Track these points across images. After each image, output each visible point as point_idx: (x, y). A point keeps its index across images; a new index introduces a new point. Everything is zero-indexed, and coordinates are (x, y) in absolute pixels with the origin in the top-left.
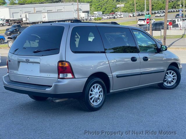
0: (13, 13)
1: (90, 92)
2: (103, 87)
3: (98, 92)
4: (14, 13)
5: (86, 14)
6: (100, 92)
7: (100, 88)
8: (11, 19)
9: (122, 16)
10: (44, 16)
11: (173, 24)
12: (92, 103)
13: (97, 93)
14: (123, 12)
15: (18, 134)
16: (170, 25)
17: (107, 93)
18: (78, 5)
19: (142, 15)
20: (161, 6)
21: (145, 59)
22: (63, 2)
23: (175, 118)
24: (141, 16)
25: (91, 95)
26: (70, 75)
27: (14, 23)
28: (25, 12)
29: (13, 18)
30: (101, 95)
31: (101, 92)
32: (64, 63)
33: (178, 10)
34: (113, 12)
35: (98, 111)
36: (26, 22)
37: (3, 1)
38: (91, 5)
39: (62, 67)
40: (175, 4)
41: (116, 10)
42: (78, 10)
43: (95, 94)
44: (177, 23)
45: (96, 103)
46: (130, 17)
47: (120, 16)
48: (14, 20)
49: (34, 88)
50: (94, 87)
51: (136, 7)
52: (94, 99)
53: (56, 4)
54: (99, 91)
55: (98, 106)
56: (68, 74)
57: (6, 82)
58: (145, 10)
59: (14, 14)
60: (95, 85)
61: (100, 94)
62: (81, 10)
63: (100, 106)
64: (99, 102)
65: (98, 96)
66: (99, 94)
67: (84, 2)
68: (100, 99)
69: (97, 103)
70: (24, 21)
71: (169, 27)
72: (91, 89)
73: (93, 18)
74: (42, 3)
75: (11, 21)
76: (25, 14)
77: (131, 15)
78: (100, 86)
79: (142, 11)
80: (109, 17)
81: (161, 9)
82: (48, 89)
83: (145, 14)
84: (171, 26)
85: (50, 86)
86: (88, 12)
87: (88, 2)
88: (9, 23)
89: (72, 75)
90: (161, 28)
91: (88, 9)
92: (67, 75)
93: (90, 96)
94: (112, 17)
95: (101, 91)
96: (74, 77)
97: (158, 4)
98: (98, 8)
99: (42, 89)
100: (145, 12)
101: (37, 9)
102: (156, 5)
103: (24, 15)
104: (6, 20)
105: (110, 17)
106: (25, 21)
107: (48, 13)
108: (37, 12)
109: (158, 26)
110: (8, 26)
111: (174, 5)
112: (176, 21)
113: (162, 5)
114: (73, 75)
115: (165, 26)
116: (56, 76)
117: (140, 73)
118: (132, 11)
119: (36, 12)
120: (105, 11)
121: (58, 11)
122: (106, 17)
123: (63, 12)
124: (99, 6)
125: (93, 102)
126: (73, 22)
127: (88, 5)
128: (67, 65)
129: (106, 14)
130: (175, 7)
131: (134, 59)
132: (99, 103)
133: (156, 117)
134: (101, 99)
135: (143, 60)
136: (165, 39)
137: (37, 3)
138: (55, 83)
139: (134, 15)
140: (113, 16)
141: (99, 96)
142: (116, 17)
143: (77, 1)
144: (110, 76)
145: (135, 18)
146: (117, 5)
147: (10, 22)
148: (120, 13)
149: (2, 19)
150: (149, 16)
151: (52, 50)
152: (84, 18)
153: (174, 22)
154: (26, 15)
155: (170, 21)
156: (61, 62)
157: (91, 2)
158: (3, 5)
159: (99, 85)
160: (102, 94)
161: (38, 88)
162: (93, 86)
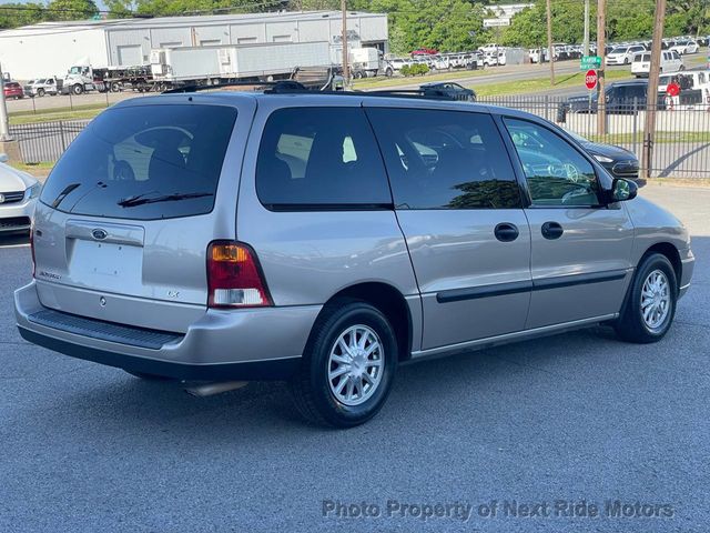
0: (119, 47)
1: (333, 357)
2: (384, 339)
3: (365, 357)
4: (123, 47)
5: (375, 50)
6: (370, 357)
7: (374, 340)
8: (110, 68)
9: (502, 60)
10: (226, 57)
11: (684, 90)
12: (341, 398)
13: (358, 358)
14: (505, 45)
15: (43, 519)
16: (673, 94)
17: (400, 360)
18: (345, 18)
19: (575, 56)
20: (643, 25)
21: (552, 231)
22: (293, 8)
23: (650, 464)
24: (569, 58)
25: (336, 365)
26: (252, 296)
27: (123, 81)
28: (162, 45)
29: (120, 64)
30: (377, 367)
31: (375, 357)
32: (231, 247)
33: (703, 39)
34: (469, 45)
35: (362, 430)
36: (162, 79)
37: (85, 4)
38: (392, 22)
39: (224, 265)
40: (693, 16)
41: (479, 37)
42: (347, 37)
43: (353, 364)
44: (696, 87)
45: (356, 396)
46: (532, 62)
47: (495, 61)
48: (121, 73)
49: (119, 339)
50: (347, 338)
51: (553, 30)
52: (348, 382)
53: (269, 14)
54: (368, 353)
55: (362, 411)
56: (245, 290)
57: (26, 312)
58: (586, 38)
59: (122, 50)
60: (353, 329)
61: (372, 363)
62: (356, 37)
63: (370, 408)
64: (367, 392)
65: (365, 371)
66: (368, 363)
67: (367, 9)
68: (371, 384)
69: (360, 396)
70: (154, 77)
71: (668, 101)
72: (338, 346)
73: (399, 65)
74: (221, 12)
75: (110, 76)
76: (161, 51)
77: (536, 57)
78: (370, 335)
79: (573, 43)
80: (454, 62)
81: (642, 35)
82: (170, 347)
83: (586, 54)
84: (676, 99)
85: (179, 335)
86: (380, 45)
87: (384, 10)
88: (105, 83)
89: (262, 296)
90: (635, 105)
91: (382, 35)
92: (242, 295)
93: (332, 370)
94: (465, 62)
95: (377, 353)
96: (268, 302)
97: (635, 16)
98: (419, 29)
99: (148, 344)
100: (584, 47)
101: (203, 34)
102: (625, 19)
103: (157, 56)
104: (94, 71)
105: (460, 62)
106: (159, 75)
107: (238, 46)
108: (204, 44)
109: (628, 97)
110: (101, 92)
111: (689, 22)
112: (696, 78)
113: (647, 21)
114: (265, 293)
115: (651, 97)
116: (200, 296)
117: (531, 284)
118: (537, 42)
119: (198, 44)
120: (441, 43)
121: (277, 40)
122: (444, 64)
123: (292, 43)
124: (423, 25)
125: (344, 392)
126: (273, 92)
127: (383, 20)
128: (241, 255)
129: (446, 52)
130: (695, 29)
131: (505, 233)
132: (365, 397)
133: (577, 460)
134: (376, 383)
135: (544, 234)
136: (649, 144)
137: (204, 13)
138: (196, 324)
139: (543, 56)
140: (470, 61)
141: (369, 370)
142: (480, 63)
143: (343, 6)
144: (411, 297)
145: (549, 65)
146: (485, 21)
147: (109, 80)
148: (494, 49)
149: (80, 68)
150: (594, 59)
151: (186, 197)
152: (367, 68)
153: (687, 81)
154: (163, 56)
155: (673, 78)
156: (220, 243)
157: (393, 9)
158: (86, 19)
159: (368, 331)
160: (379, 362)
161: (133, 341)
162: (344, 334)
